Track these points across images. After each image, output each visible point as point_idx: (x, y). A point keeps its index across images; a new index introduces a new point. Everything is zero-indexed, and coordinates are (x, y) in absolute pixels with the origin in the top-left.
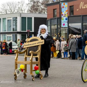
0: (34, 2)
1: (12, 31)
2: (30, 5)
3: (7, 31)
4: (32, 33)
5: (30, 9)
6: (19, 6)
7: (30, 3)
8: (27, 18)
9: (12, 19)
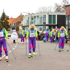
0: (58, 7)
1: (43, 24)
2: (56, 8)
3: (39, 24)
4: (56, 25)
5: (55, 11)
6: (49, 9)
7: (55, 7)
8: (53, 15)
9: (42, 16)
